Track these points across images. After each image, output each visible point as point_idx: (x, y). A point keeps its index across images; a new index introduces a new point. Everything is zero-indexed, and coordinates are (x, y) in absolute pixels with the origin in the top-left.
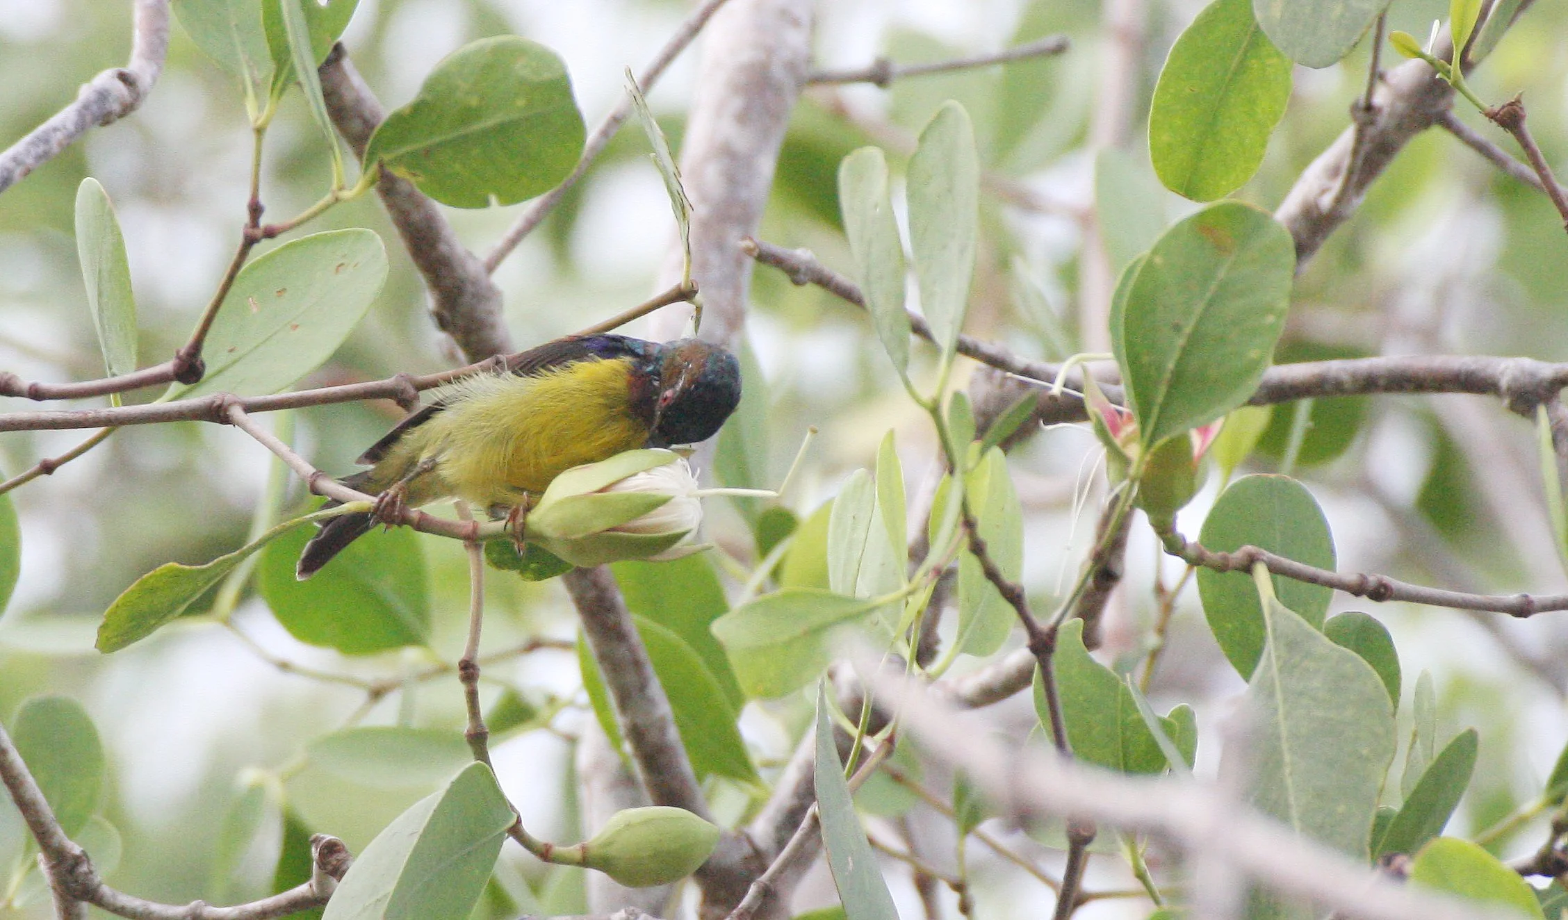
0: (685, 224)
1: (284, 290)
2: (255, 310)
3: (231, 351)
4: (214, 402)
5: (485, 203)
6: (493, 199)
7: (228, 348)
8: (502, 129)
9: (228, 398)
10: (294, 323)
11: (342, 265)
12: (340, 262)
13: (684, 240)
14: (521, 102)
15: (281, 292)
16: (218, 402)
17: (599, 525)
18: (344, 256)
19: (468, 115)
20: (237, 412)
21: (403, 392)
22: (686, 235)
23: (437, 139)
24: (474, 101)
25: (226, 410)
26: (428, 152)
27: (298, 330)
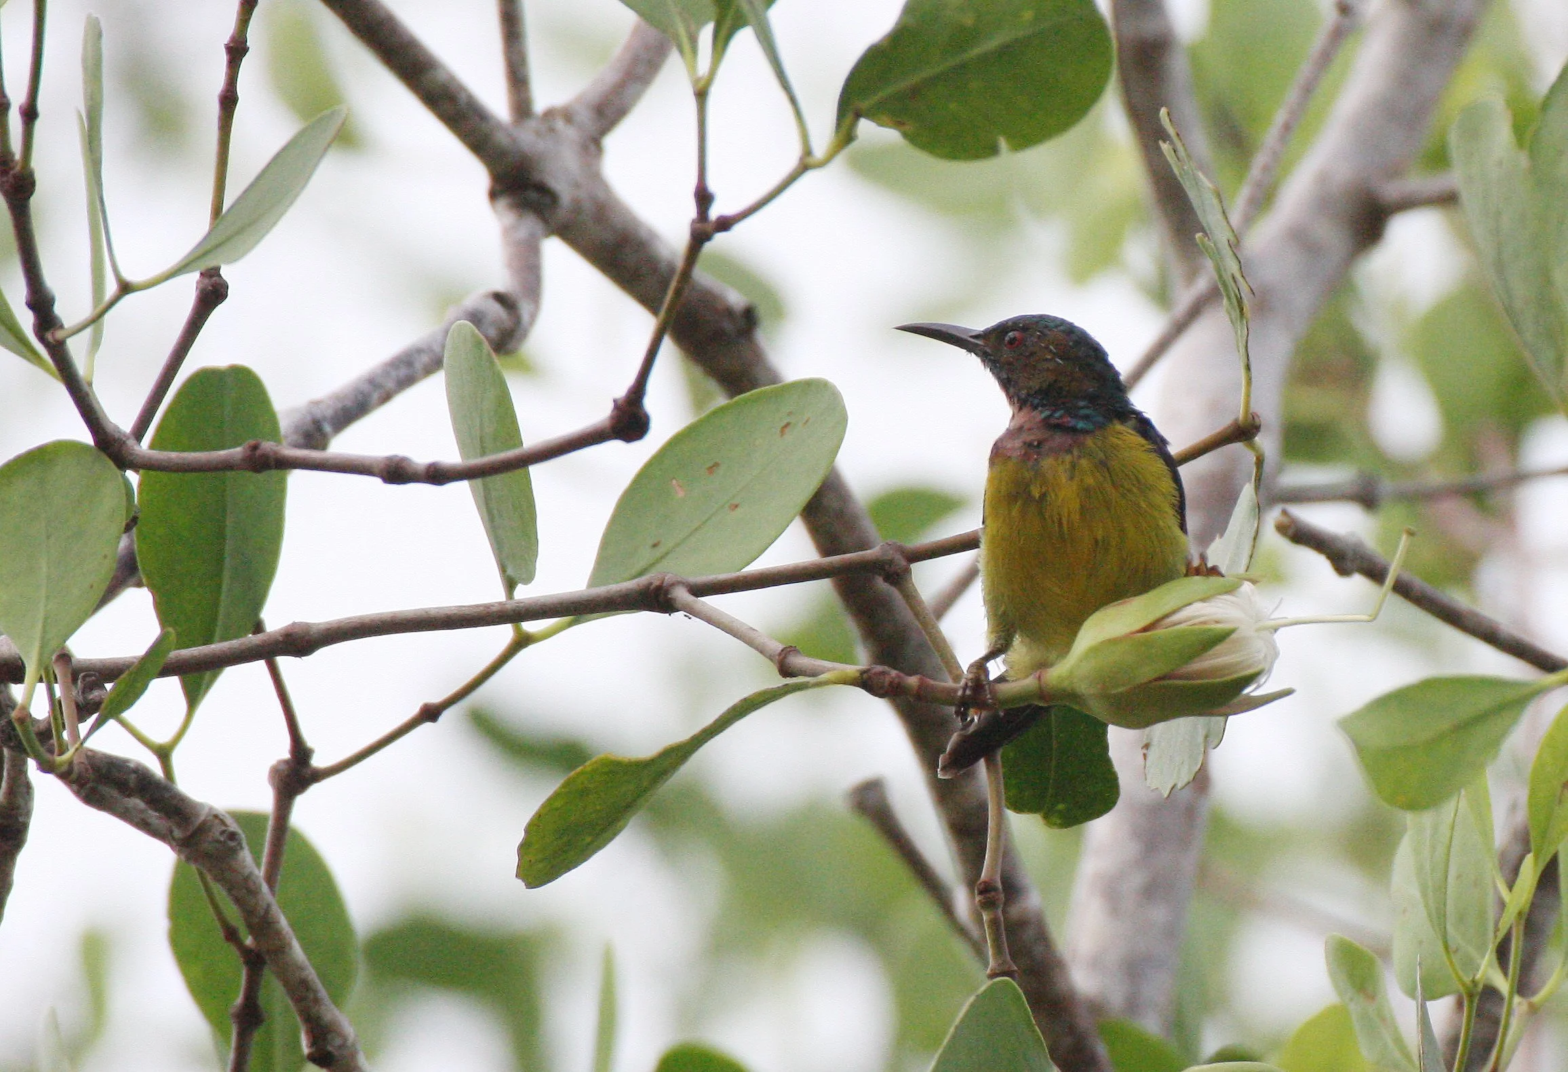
0: (1242, 329)
1: (716, 465)
2: (681, 494)
3: (655, 546)
4: (651, 584)
5: (993, 151)
6: (1003, 143)
7: (651, 542)
8: (1005, 52)
9: (668, 579)
10: (735, 502)
11: (787, 425)
12: (785, 422)
13: (1242, 350)
14: (1028, 15)
15: (713, 468)
16: (656, 583)
17: (1146, 673)
18: (790, 414)
19: (963, 38)
20: (681, 594)
21: (891, 562)
22: (1244, 343)
23: (927, 72)
24: (968, 20)
25: (667, 592)
26: (915, 92)
27: (739, 510)
